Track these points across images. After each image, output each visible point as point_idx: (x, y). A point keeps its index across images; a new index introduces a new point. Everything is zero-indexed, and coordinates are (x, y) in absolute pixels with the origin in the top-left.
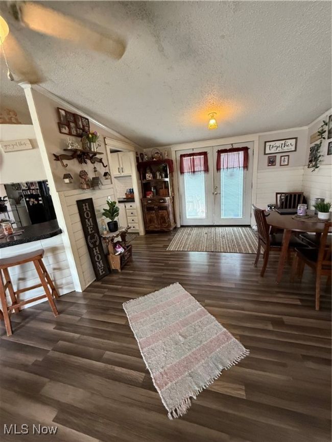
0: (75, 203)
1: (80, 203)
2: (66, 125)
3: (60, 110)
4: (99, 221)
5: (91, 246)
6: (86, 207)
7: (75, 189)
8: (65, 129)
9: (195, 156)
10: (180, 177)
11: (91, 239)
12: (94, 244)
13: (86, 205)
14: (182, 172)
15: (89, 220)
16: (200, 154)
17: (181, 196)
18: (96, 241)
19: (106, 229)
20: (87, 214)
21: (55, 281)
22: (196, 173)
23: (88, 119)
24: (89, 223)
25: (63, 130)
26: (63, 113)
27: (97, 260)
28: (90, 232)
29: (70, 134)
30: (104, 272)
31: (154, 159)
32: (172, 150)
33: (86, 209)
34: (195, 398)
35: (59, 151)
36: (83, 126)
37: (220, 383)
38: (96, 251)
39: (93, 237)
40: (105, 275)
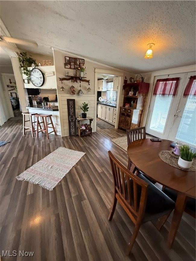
0: (67, 100)
1: (68, 100)
2: (69, 64)
3: (66, 57)
4: (77, 111)
5: (70, 120)
6: (71, 103)
7: (68, 94)
8: (68, 66)
9: (168, 81)
10: (153, 97)
11: (71, 117)
12: (72, 120)
13: (71, 102)
14: (155, 93)
15: (72, 109)
16: (173, 79)
17: (150, 111)
18: (73, 119)
19: (80, 116)
20: (71, 106)
21: (56, 128)
22: (165, 96)
23: (84, 60)
24: (72, 110)
25: (67, 67)
26: (68, 58)
27: (72, 127)
28: (71, 115)
29: (70, 68)
30: (74, 134)
31: (136, 82)
32: (152, 75)
33: (71, 104)
34: (25, 180)
35: (62, 76)
36: (80, 64)
37: (32, 185)
38: (72, 124)
39: (72, 117)
40: (73, 136)
